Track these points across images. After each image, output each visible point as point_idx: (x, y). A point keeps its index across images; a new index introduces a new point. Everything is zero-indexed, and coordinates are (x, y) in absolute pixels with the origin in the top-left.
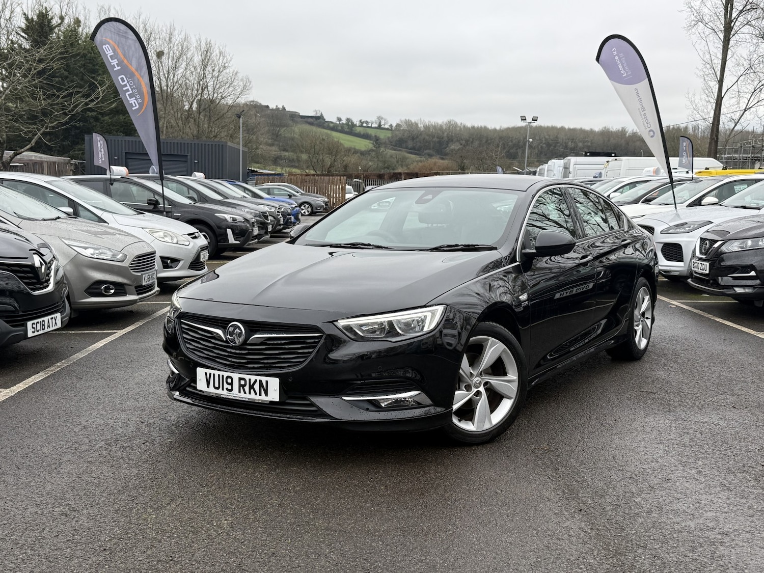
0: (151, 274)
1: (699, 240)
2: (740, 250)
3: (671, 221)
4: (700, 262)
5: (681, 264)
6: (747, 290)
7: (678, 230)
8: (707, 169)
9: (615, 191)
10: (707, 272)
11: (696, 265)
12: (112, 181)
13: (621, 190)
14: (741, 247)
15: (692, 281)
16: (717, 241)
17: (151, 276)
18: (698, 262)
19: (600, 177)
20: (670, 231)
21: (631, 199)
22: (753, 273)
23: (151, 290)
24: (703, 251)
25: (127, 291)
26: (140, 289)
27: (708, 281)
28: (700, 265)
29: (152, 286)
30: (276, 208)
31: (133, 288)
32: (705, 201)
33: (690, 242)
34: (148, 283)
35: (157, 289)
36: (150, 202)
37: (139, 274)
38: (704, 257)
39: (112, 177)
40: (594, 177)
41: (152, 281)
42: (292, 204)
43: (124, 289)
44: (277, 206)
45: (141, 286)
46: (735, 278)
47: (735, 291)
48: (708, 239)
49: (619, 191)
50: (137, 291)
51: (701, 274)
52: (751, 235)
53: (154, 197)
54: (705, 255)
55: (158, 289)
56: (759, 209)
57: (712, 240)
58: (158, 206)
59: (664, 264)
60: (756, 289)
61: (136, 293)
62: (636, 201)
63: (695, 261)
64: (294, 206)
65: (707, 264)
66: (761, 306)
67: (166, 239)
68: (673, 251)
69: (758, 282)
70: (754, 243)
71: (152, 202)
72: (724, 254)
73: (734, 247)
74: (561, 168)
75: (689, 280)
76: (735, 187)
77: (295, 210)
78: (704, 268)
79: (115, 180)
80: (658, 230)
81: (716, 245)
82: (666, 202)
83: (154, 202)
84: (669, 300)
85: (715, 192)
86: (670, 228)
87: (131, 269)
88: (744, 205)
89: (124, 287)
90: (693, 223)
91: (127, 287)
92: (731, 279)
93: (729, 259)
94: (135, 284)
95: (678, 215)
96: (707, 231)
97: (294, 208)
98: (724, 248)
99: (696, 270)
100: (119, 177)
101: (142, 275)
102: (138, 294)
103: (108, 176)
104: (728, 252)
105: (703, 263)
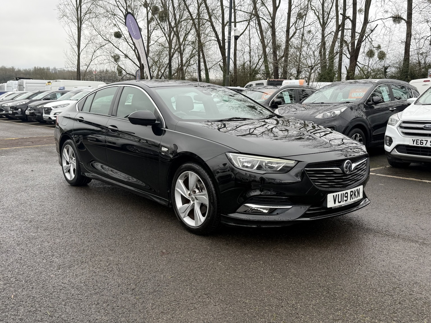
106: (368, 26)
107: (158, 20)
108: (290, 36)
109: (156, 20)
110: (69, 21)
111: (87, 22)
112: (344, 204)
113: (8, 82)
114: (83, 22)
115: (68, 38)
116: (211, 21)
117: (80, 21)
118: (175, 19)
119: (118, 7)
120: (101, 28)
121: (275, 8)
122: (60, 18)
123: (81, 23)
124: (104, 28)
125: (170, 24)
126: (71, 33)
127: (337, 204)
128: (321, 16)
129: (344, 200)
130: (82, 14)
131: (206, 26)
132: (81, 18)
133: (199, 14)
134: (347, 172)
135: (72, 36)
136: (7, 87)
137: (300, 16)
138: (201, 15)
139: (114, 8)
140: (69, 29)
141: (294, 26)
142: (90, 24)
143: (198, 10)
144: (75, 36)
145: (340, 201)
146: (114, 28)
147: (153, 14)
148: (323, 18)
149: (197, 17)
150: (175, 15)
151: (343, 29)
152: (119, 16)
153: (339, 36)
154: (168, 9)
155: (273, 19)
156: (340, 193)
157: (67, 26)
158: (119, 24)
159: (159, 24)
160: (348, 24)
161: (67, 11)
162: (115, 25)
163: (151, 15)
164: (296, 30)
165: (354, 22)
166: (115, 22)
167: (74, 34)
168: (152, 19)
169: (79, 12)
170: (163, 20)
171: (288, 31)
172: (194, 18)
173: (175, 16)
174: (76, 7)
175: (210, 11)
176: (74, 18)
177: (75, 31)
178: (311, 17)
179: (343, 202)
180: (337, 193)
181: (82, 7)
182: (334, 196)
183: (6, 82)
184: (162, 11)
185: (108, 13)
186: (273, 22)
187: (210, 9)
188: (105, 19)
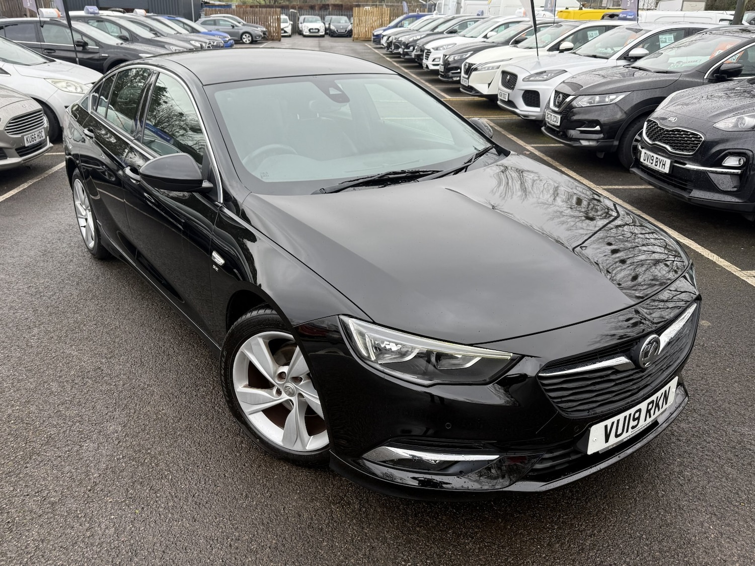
0: (36, 133)
1: (554, 92)
2: (588, 105)
3: (533, 68)
4: (553, 114)
5: (538, 109)
6: (592, 143)
7: (538, 78)
8: (567, 9)
9: (492, 31)
10: (558, 124)
11: (549, 116)
12: (42, 24)
13: (497, 29)
14: (590, 103)
15: (545, 129)
16: (569, 95)
17: (36, 136)
18: (551, 114)
19: (482, 14)
20: (531, 79)
21: (502, 39)
22: (598, 128)
23: (41, 148)
24: (557, 103)
25: (7, 155)
26: (22, 151)
27: (558, 132)
28: (553, 117)
29: (41, 144)
30: (206, 43)
31: (13, 151)
32: (562, 47)
33: (547, 90)
34: (32, 143)
35: (49, 145)
36: (78, 44)
37: (19, 136)
38: (556, 109)
39: (42, 19)
40: (478, 15)
41: (40, 140)
42: (226, 37)
43: (4, 153)
44: (208, 41)
45: (25, 147)
46: (582, 132)
47: (580, 143)
48: (562, 93)
49: (495, 30)
50: (18, 153)
51: (554, 125)
52: (600, 92)
53: (82, 39)
54: (558, 107)
55: (51, 145)
56: (608, 59)
57: (565, 94)
58: (86, 47)
59: (523, 109)
60: (599, 143)
61: (17, 155)
62: (506, 43)
63: (549, 112)
64: (227, 39)
65: (559, 117)
66: (602, 157)
67: (70, 89)
68: (532, 98)
69: (602, 136)
70: (601, 99)
71: (80, 44)
72: (574, 108)
73: (582, 102)
74: (455, 3)
75: (543, 129)
76: (588, 33)
77: (229, 43)
78: (555, 120)
79: (45, 22)
80: (520, 77)
81: (568, 99)
82: (530, 46)
83: (82, 44)
84: (525, 144)
85: (571, 37)
86: (531, 76)
87: (7, 132)
88: (595, 54)
89: (3, 151)
90: (551, 71)
91: (6, 151)
92: (579, 132)
93: (579, 113)
94: (15, 146)
95: (539, 63)
96: (564, 82)
97: (228, 41)
98: (574, 103)
99: (549, 121)
100: (48, 19)
101: (23, 137)
102: (21, 156)
103: (37, 19)
104: (578, 106)
105: (555, 115)
112: (630, 436)
127: (613, 441)
129: (630, 426)
134: (644, 364)
145: (619, 432)
156: (621, 417)
179: (627, 431)
180: (615, 419)
182: (606, 427)
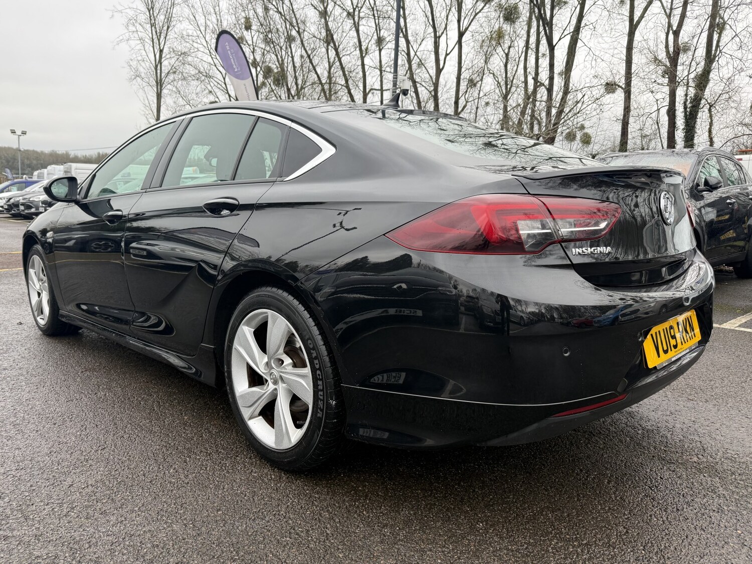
106: (570, 96)
107: (272, 84)
108: (460, 109)
109: (270, 84)
110: (144, 84)
111: (169, 87)
113: (49, 167)
114: (164, 86)
115: (143, 108)
116: (347, 87)
117: (160, 84)
118: (297, 84)
119: (215, 66)
120: (190, 96)
121: (439, 71)
122: (131, 80)
123: (161, 86)
124: (194, 96)
125: (289, 90)
126: (147, 102)
128: (503, 83)
130: (163, 75)
131: (340, 93)
132: (161, 80)
133: (330, 77)
135: (148, 105)
136: (48, 174)
137: (472, 83)
138: (334, 79)
139: (209, 68)
140: (145, 96)
141: (463, 98)
142: (174, 89)
143: (329, 72)
144: (153, 105)
146: (209, 96)
147: (265, 77)
148: (506, 84)
149: (328, 81)
150: (296, 78)
151: (535, 100)
152: (216, 79)
153: (529, 111)
154: (286, 69)
155: (436, 85)
157: (141, 90)
158: (217, 90)
159: (273, 91)
160: (542, 93)
161: (141, 69)
162: (211, 92)
163: (262, 78)
164: (467, 102)
165: (550, 90)
166: (210, 88)
167: (151, 103)
168: (264, 84)
169: (159, 71)
170: (279, 84)
171: (456, 103)
172: (324, 82)
173: (296, 80)
174: (154, 65)
175: (347, 73)
176: (151, 79)
177: (152, 98)
178: (488, 84)
181: (163, 64)
183: (46, 168)
184: (277, 72)
185: (201, 75)
186: (436, 90)
187: (346, 70)
188: (195, 83)
